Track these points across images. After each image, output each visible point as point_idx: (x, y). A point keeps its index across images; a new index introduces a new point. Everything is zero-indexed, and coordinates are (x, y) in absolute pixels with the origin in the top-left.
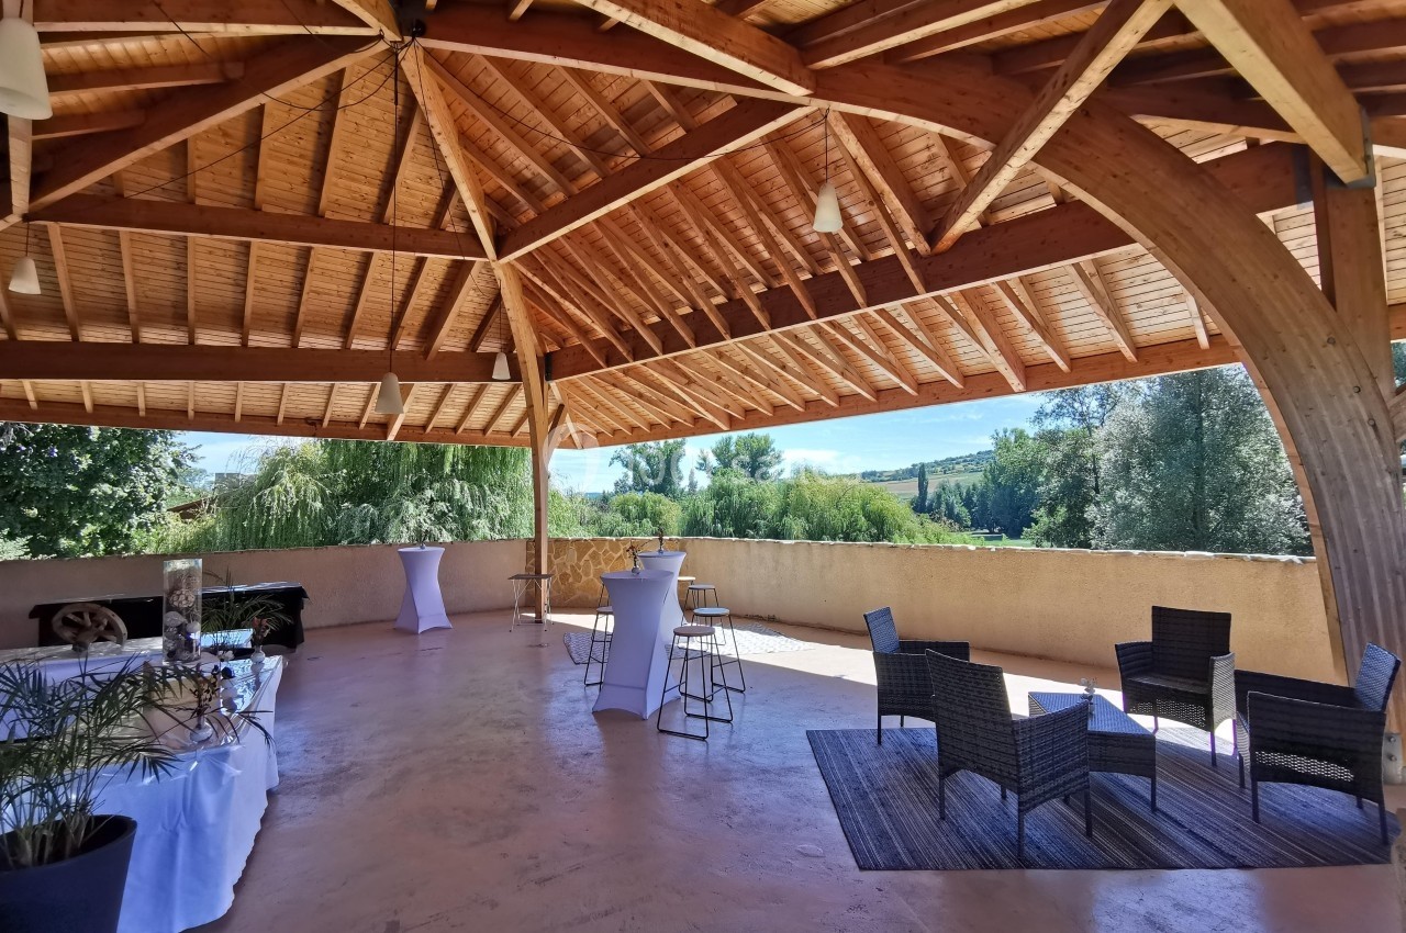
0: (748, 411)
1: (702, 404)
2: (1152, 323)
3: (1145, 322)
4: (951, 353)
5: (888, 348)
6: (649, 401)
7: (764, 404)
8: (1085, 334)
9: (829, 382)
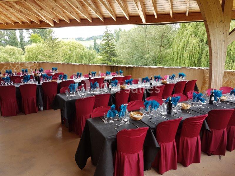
0: (61, 21)
1: (45, 17)
2: (178, 8)
3: (176, 7)
4: (128, 9)
5: (110, 5)
6: (24, 13)
7: (67, 19)
8: (163, 8)
9: (90, 14)
